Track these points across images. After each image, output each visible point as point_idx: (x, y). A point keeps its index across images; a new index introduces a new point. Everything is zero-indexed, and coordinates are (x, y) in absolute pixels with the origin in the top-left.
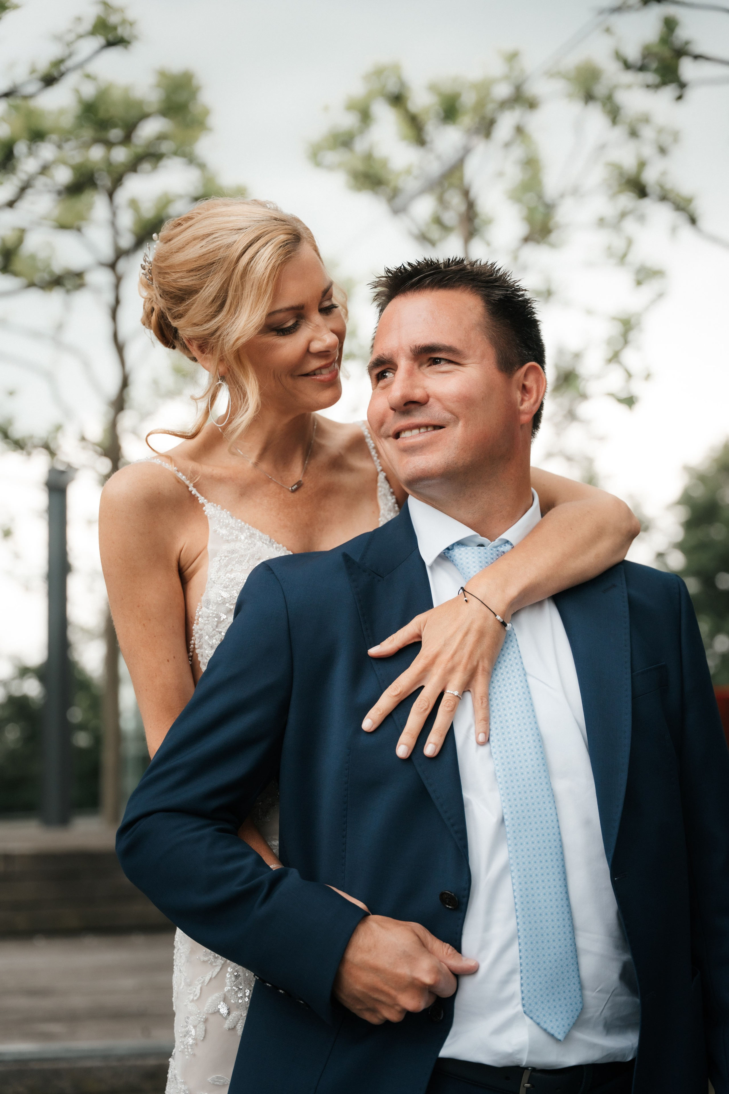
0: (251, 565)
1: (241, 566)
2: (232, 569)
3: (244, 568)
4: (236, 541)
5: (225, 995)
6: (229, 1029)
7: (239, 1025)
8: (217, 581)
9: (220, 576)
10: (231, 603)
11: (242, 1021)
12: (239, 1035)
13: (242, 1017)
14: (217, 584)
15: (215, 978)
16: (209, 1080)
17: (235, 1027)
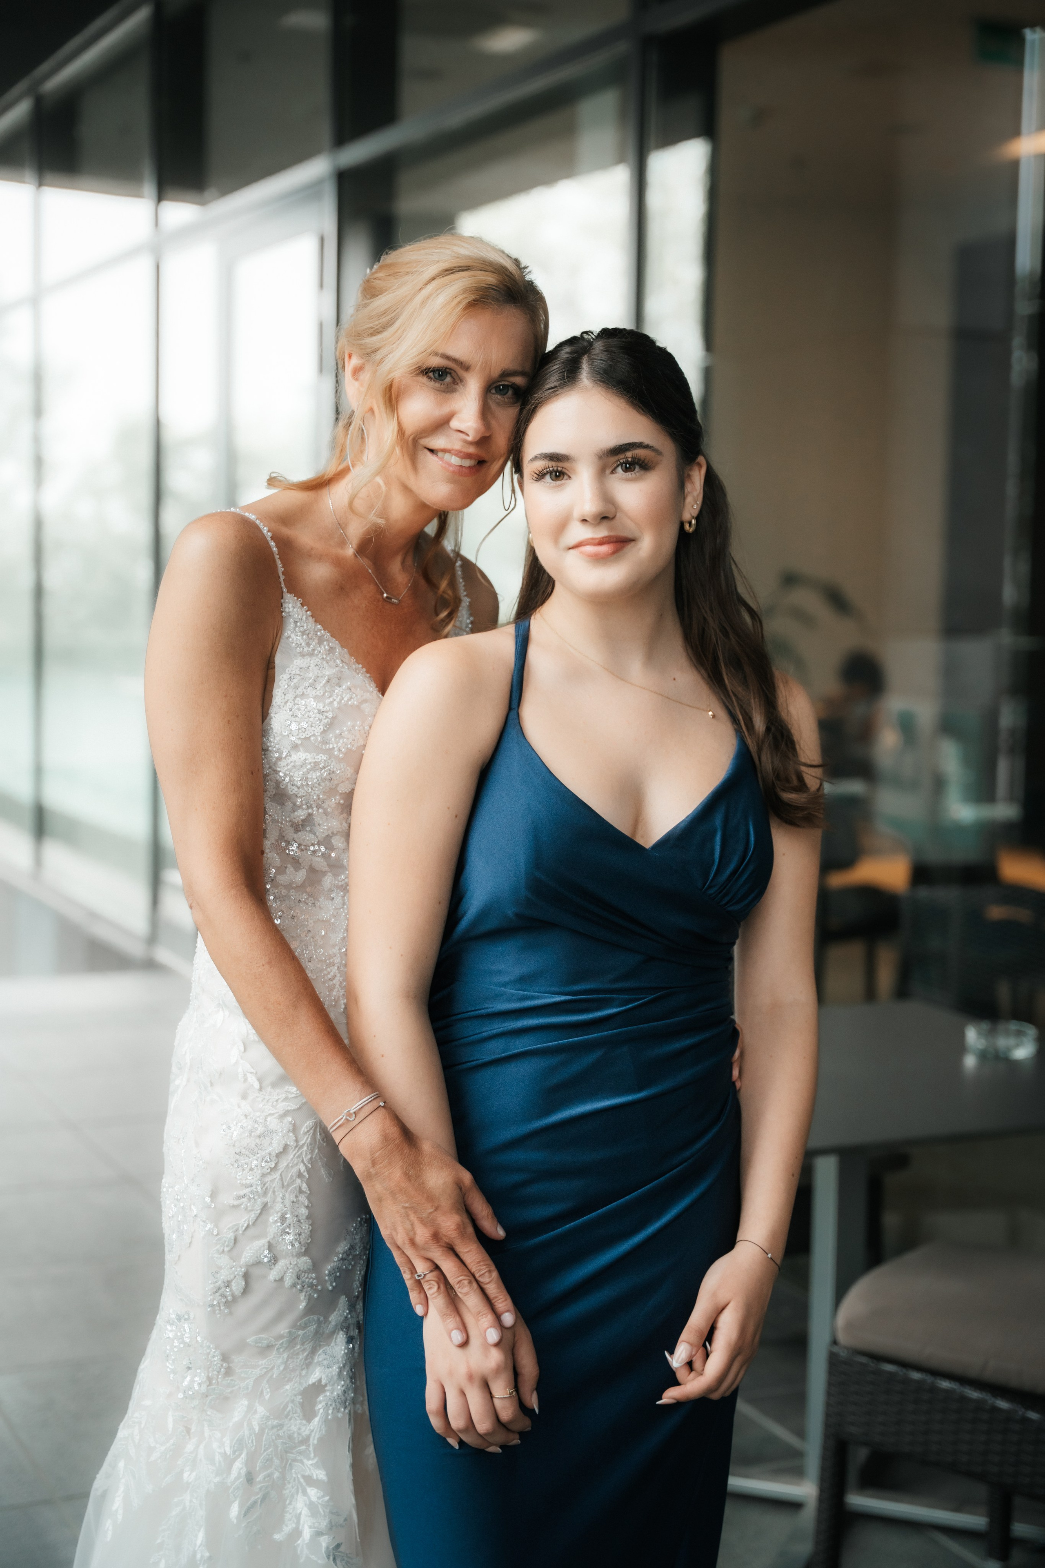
0: (328, 692)
1: (315, 691)
2: (303, 693)
3: (318, 693)
4: (312, 654)
5: (269, 1242)
6: (275, 1280)
7: (288, 1274)
8: (284, 707)
9: (288, 700)
10: (298, 737)
11: (291, 1270)
12: (287, 1287)
13: (292, 1266)
14: (283, 710)
15: (254, 1224)
16: (249, 1342)
17: (282, 1278)
